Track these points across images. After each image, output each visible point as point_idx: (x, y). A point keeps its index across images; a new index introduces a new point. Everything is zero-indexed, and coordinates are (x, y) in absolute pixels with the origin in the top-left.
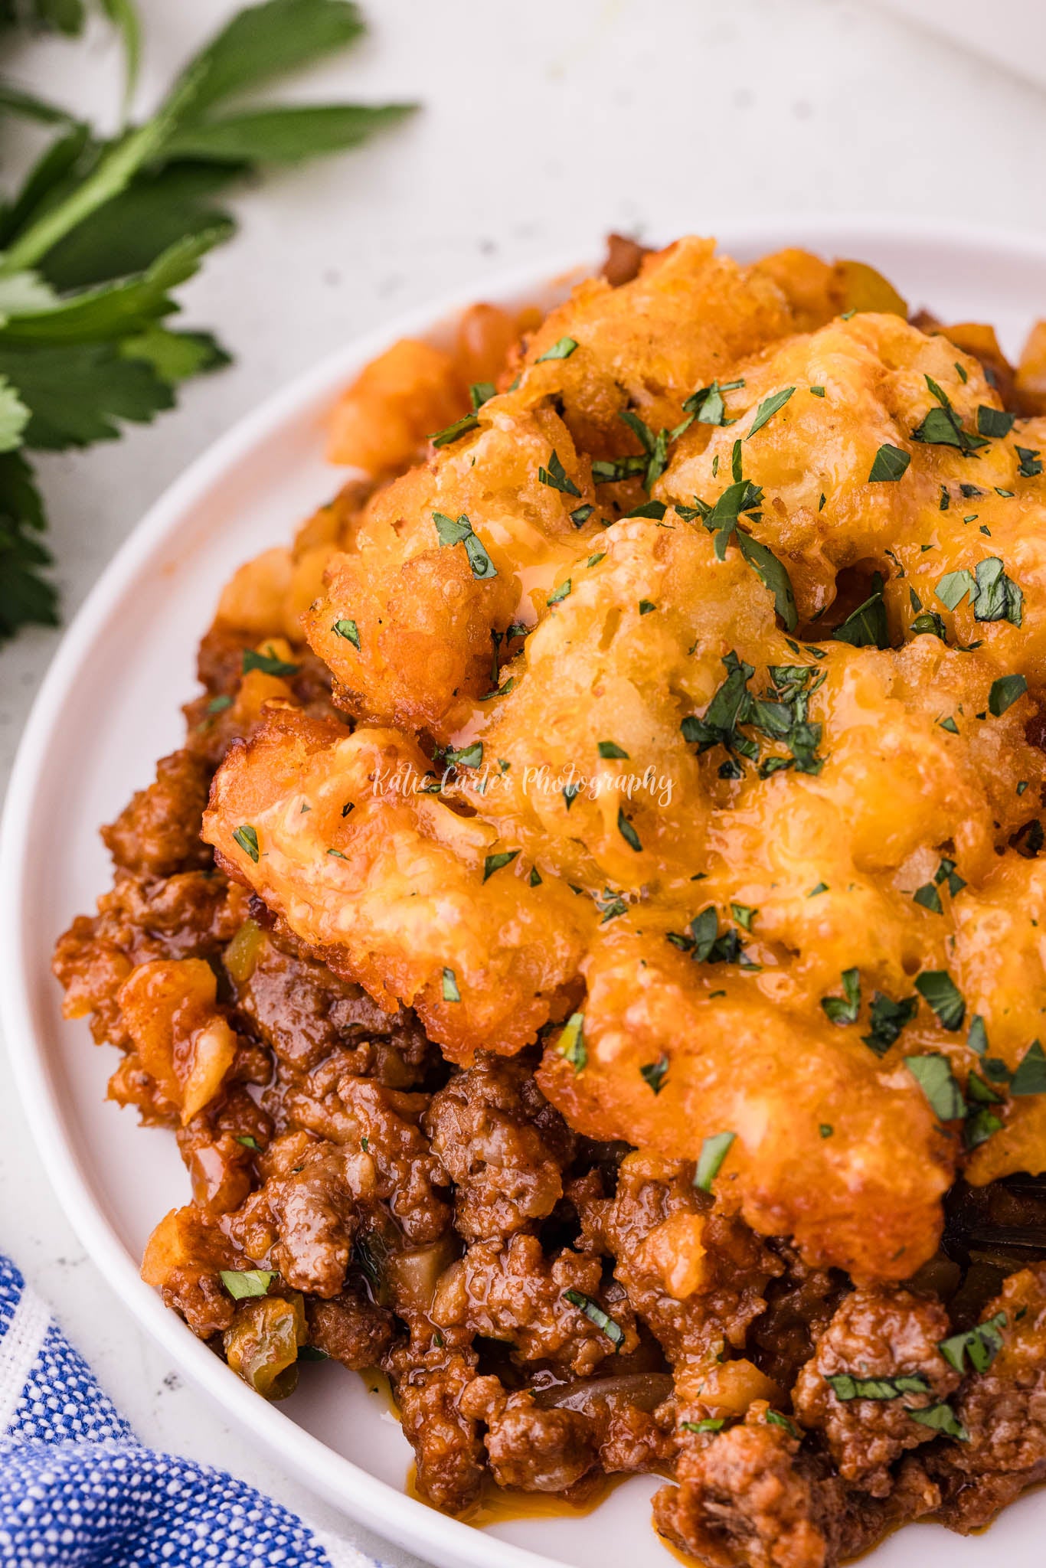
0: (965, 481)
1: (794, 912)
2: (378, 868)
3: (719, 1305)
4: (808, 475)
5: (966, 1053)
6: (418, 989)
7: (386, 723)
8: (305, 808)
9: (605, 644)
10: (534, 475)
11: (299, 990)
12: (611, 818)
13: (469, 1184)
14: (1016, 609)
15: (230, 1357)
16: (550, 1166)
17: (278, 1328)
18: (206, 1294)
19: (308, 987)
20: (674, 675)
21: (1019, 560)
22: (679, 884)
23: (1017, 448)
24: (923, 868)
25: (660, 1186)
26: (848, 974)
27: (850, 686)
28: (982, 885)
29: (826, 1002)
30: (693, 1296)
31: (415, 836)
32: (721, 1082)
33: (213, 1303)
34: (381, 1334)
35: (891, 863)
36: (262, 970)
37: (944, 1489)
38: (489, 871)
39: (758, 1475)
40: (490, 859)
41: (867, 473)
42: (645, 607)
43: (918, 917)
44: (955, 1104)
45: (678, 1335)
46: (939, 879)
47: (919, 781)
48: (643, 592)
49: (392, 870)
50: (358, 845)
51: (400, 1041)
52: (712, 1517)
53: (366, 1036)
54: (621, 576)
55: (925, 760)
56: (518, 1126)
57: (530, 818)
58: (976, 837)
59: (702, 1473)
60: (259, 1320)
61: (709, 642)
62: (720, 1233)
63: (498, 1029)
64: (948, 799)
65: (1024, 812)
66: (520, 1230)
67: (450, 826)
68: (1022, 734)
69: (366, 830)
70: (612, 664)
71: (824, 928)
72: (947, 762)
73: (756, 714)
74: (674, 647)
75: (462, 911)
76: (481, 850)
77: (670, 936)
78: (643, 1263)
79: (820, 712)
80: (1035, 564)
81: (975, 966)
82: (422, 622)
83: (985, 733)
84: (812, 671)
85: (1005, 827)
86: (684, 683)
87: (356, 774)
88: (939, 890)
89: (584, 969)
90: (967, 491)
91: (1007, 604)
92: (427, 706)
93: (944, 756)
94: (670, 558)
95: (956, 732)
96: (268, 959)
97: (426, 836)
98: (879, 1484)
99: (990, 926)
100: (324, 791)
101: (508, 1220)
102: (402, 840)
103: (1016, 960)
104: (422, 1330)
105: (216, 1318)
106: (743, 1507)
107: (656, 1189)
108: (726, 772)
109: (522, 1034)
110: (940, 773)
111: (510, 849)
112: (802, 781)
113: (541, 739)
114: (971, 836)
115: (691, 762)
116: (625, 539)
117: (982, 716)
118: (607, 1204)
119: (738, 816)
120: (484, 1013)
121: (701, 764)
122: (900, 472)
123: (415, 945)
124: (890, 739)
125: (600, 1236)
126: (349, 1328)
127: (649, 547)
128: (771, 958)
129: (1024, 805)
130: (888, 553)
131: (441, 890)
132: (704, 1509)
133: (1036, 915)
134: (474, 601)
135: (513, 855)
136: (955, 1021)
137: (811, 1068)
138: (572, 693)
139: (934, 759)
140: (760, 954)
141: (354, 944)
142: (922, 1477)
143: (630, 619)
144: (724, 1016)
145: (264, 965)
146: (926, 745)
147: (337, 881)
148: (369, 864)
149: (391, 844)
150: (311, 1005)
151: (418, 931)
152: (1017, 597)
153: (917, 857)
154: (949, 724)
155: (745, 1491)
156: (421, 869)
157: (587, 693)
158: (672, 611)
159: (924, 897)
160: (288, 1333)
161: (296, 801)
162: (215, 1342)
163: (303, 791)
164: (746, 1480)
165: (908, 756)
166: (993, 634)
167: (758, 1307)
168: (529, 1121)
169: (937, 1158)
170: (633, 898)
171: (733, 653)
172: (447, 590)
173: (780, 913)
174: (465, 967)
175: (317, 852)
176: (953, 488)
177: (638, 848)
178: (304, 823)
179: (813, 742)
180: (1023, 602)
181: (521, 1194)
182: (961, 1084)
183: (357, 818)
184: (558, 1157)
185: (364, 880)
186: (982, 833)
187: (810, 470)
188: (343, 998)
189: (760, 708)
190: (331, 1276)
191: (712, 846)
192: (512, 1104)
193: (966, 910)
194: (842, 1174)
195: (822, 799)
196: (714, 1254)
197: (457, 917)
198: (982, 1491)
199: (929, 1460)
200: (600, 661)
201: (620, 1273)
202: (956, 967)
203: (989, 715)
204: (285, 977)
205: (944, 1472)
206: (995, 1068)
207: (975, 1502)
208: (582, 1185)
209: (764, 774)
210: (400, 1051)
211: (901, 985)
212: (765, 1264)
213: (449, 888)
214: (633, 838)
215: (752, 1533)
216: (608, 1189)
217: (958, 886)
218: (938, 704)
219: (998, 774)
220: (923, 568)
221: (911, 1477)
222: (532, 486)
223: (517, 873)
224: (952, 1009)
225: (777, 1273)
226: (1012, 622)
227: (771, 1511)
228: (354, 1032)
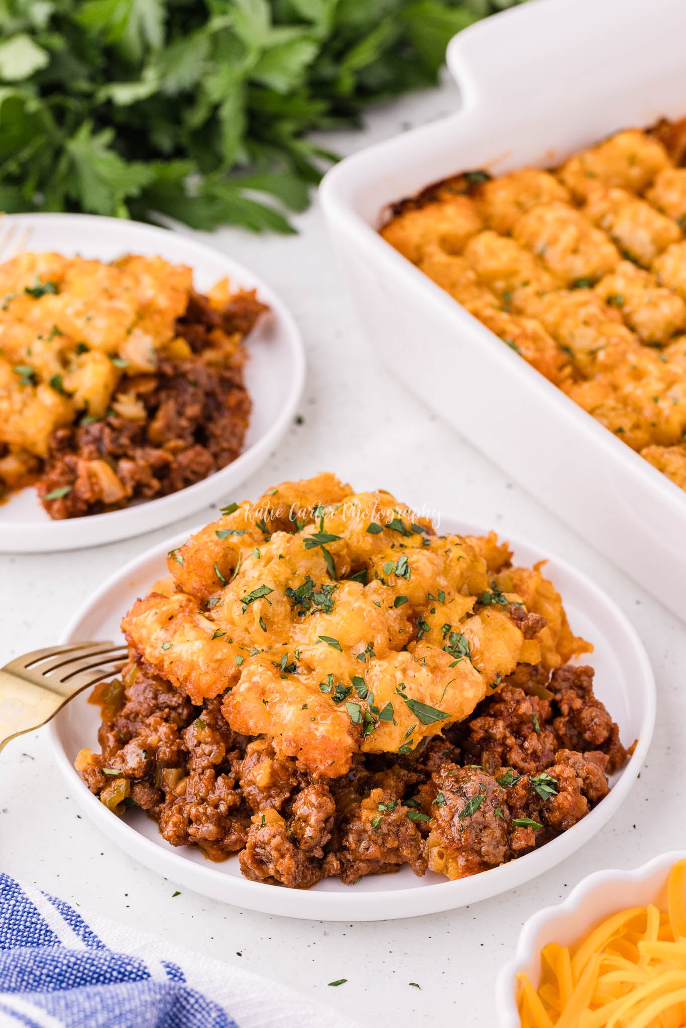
0: (402, 543)
1: (313, 653)
2: (178, 633)
3: (272, 792)
4: (346, 531)
5: (365, 705)
6: (185, 673)
7: (189, 594)
8: (156, 613)
9: (265, 566)
10: (254, 523)
11: (147, 691)
12: (257, 620)
13: (194, 750)
14: (408, 575)
15: (102, 797)
16: (222, 744)
17: (120, 786)
18: (97, 773)
19: (151, 689)
20: (287, 579)
21: (412, 560)
22: (278, 646)
23: (423, 538)
24: (362, 648)
25: (259, 753)
26: (330, 675)
27: (346, 589)
28: (382, 657)
29: (321, 685)
30: (265, 788)
31: (192, 625)
32: (280, 701)
33: (99, 777)
34: (156, 797)
35: (351, 644)
36: (136, 683)
37: (342, 863)
38: (215, 637)
39: (274, 837)
40: (215, 634)
41: (366, 529)
42: (281, 557)
43: (358, 662)
44: (359, 719)
45: (259, 803)
46: (366, 652)
47: (364, 619)
48: (281, 552)
49: (183, 634)
50: (173, 625)
51: (180, 711)
52: (258, 854)
53: (168, 706)
54: (274, 547)
55: (367, 611)
56: (213, 730)
57: (232, 623)
58: (381, 640)
59: (256, 838)
60: (113, 784)
61: (301, 571)
62: (276, 766)
63: (209, 688)
64: (372, 624)
65: (400, 640)
66: (208, 767)
67: (204, 623)
68: (406, 618)
69: (176, 622)
70: (266, 572)
71: (323, 656)
72: (374, 613)
73: (314, 596)
74: (289, 571)
75: (203, 645)
76: (213, 630)
77: (273, 663)
78: (250, 777)
79: (335, 598)
80: (417, 562)
81: (374, 678)
82: (206, 558)
83: (391, 611)
84: (335, 586)
85: (394, 643)
86: (290, 582)
87: (176, 606)
88: (366, 655)
89: (241, 668)
90: (402, 546)
91: (406, 572)
92: (203, 586)
93: (373, 611)
94: (292, 542)
95: (380, 607)
96: (138, 678)
97: (196, 626)
98: (318, 853)
99: (380, 666)
100: (164, 609)
101: (205, 763)
102: (187, 626)
103: (388, 677)
104: (170, 797)
105: (99, 782)
106: (268, 848)
107: (258, 755)
108: (300, 614)
109: (218, 689)
110: (371, 616)
111: (224, 632)
112: (324, 615)
113: (238, 592)
114: (380, 640)
115: (289, 607)
116: (278, 536)
117: (391, 607)
118: (241, 761)
119: (302, 626)
120: (206, 680)
121: (292, 610)
122: (378, 532)
123: (185, 656)
124: (357, 605)
125: (237, 773)
126: (145, 792)
127: (286, 540)
128: (305, 672)
129: (401, 637)
130: (370, 559)
131: (196, 639)
132: (255, 851)
133: (397, 665)
134: (225, 556)
135: (224, 634)
136: (364, 696)
137: (311, 699)
138: (251, 579)
139: (370, 611)
140: (302, 671)
141: (166, 658)
142: (334, 858)
143: (276, 559)
144: (284, 682)
145: (137, 681)
146: (369, 608)
147: (163, 638)
148: (175, 632)
149: (184, 626)
150: (151, 695)
151: (187, 651)
152: (409, 570)
153: (360, 644)
154: (378, 604)
155: (268, 843)
156: (191, 634)
157: (256, 579)
158: (290, 559)
159: (360, 657)
160: (123, 789)
161: (154, 611)
162: (97, 794)
163: (157, 608)
164: (269, 837)
165: (361, 609)
166: (400, 582)
167: (287, 795)
168: (218, 730)
169: (351, 734)
170: (263, 650)
171: (309, 576)
172: (216, 550)
173: (309, 653)
174: (201, 664)
175: (158, 628)
176: (397, 544)
177: (265, 630)
178: (155, 618)
179: (330, 605)
180: (411, 572)
181: (211, 752)
182: (363, 715)
183: (173, 620)
184: (226, 742)
185: (172, 637)
186: (384, 639)
187: (348, 530)
188: (163, 693)
189: (315, 595)
190: (139, 767)
191: (290, 634)
192: (212, 723)
193: (374, 662)
194: (316, 733)
195: (330, 621)
196: (273, 774)
197: (201, 646)
198: (355, 867)
199: (338, 854)
200: (262, 570)
201: (241, 783)
202: (367, 678)
203: (394, 607)
204: (144, 685)
205: (344, 861)
206: (375, 710)
207: (352, 871)
208: (233, 754)
209: (313, 613)
210: (180, 714)
211: (347, 682)
212: (291, 780)
213: (200, 639)
214: (264, 627)
215: (270, 861)
216: (242, 757)
217: (372, 655)
218: (376, 598)
219: (393, 625)
220: (380, 563)
221: (330, 857)
222: (253, 527)
223: (225, 639)
224: (364, 691)
225: (295, 784)
226: (406, 579)
227: (278, 849)
228: (164, 705)
